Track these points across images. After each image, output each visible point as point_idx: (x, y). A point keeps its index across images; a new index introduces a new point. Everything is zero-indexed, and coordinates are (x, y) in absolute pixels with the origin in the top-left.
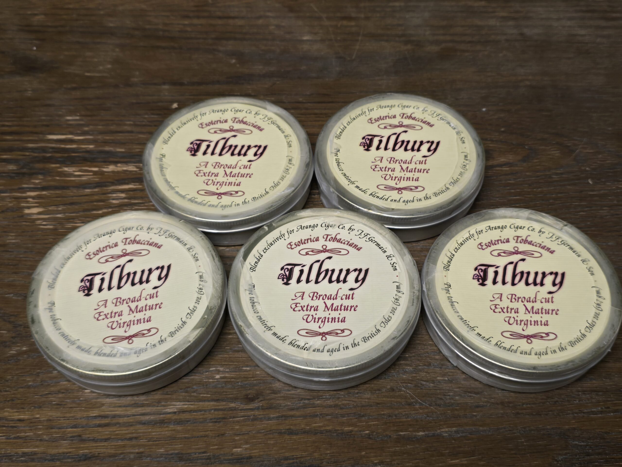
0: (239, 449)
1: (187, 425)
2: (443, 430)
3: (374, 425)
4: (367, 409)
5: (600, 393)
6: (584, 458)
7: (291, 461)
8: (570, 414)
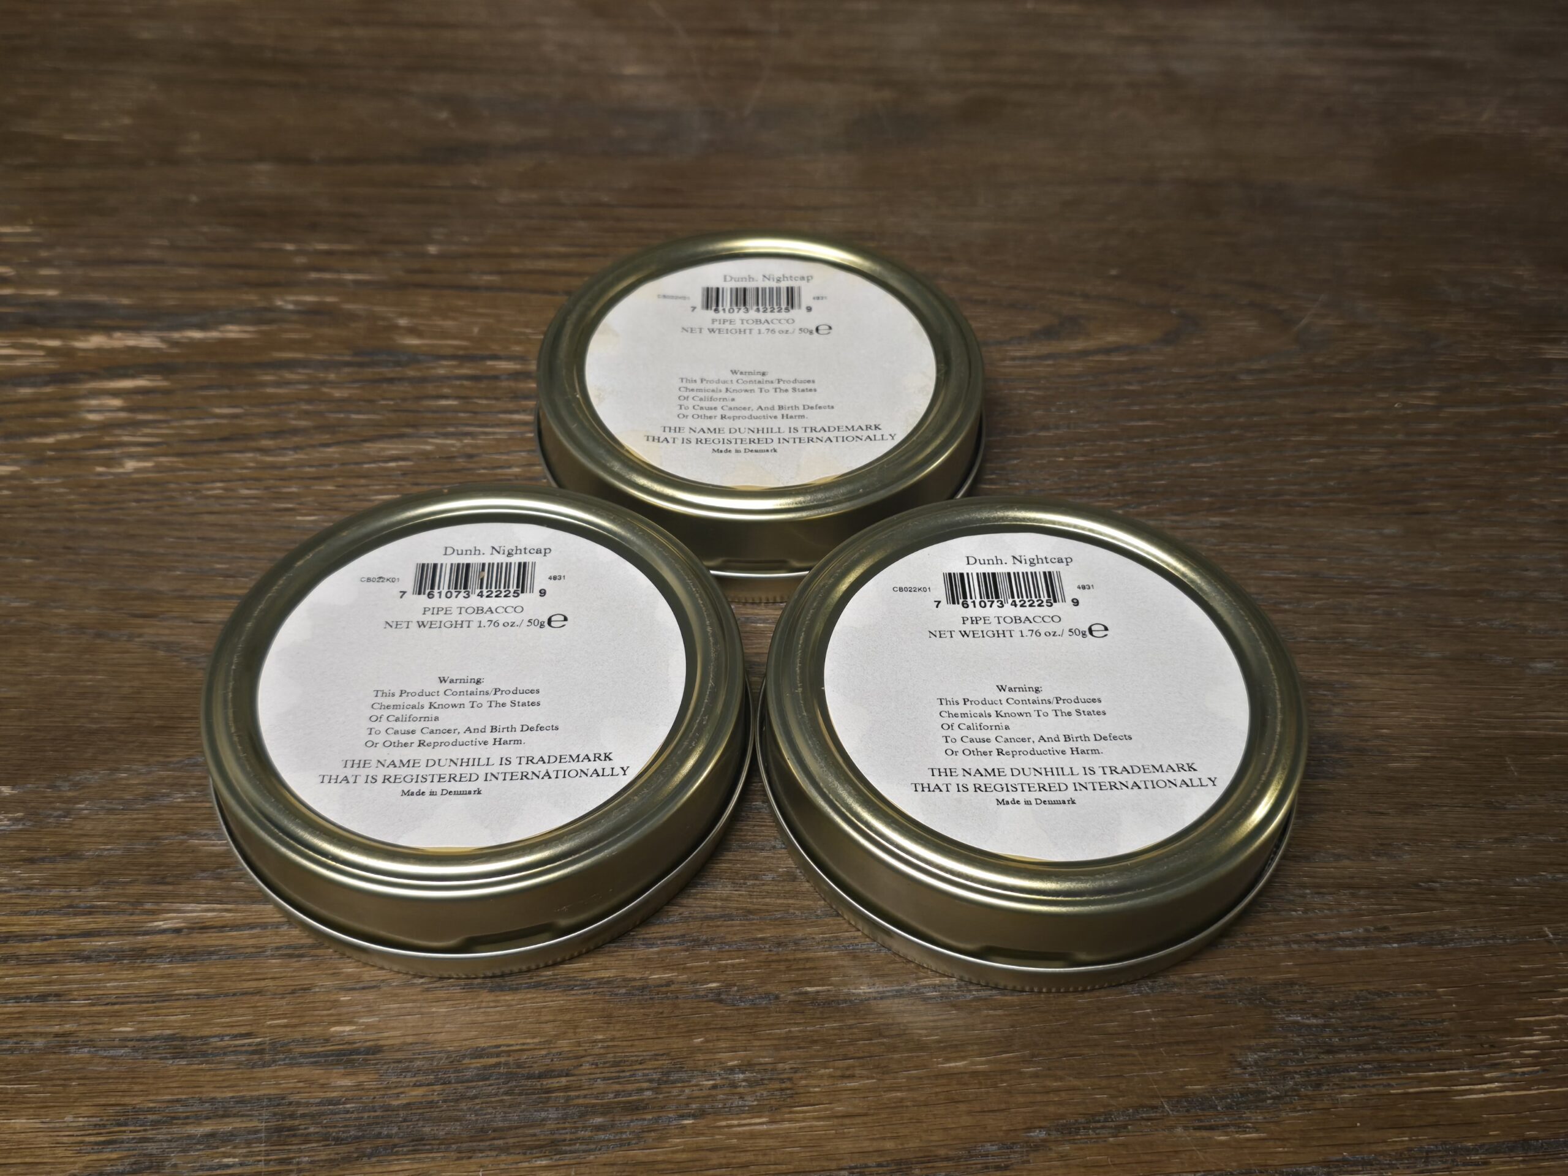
0: (348, 1028)
1: (207, 963)
2: (927, 982)
3: (733, 965)
4: (718, 926)
5: (1362, 892)
6: (1317, 1058)
7: (493, 1061)
8: (1277, 944)
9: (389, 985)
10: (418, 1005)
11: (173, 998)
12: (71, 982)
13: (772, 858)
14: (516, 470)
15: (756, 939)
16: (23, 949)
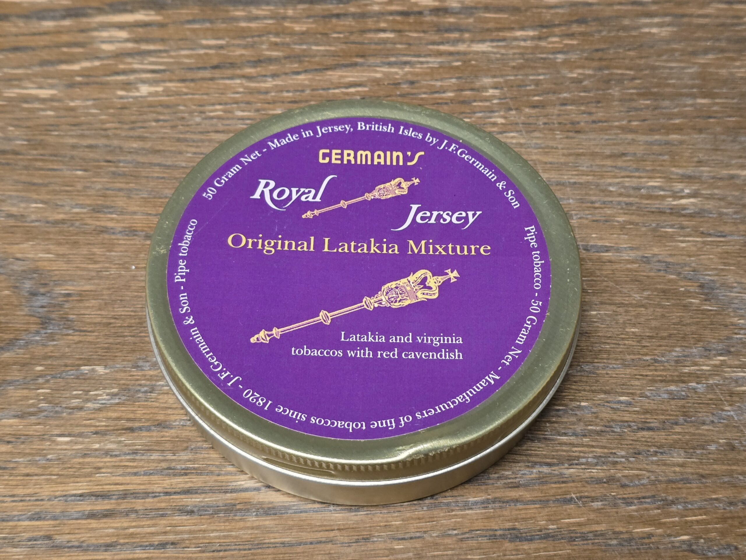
9: (431, 537)
10: (457, 553)
11: (264, 546)
12: (182, 532)
13: (712, 430)
14: (451, 94)
15: (712, 499)
16: (139, 504)
